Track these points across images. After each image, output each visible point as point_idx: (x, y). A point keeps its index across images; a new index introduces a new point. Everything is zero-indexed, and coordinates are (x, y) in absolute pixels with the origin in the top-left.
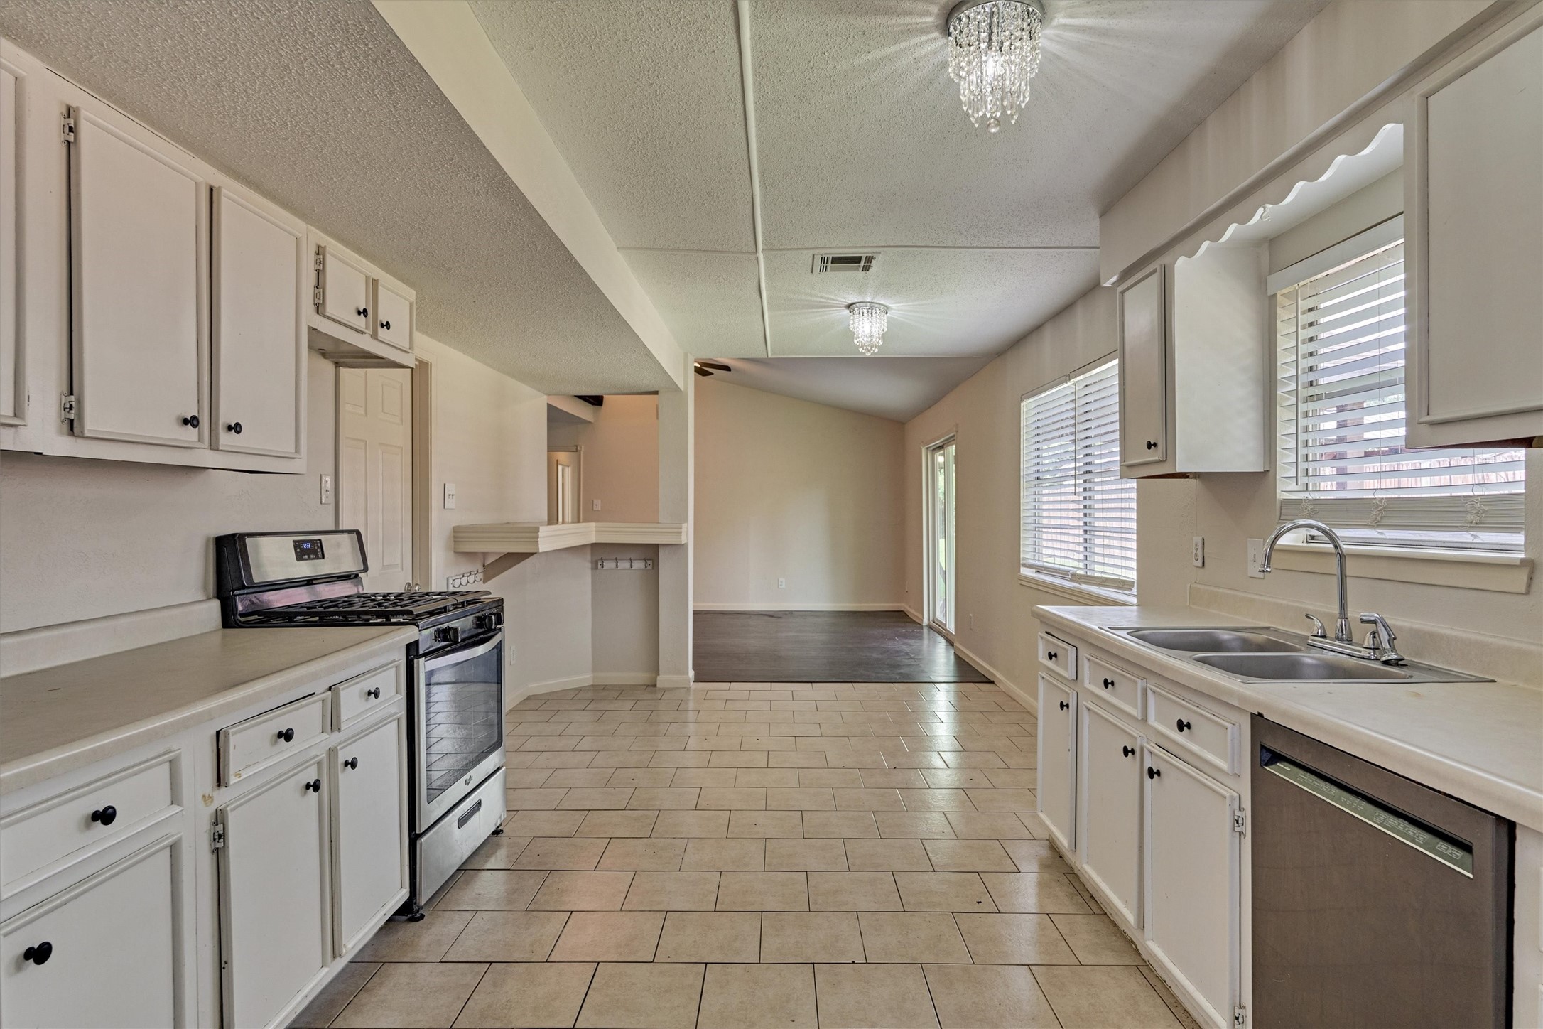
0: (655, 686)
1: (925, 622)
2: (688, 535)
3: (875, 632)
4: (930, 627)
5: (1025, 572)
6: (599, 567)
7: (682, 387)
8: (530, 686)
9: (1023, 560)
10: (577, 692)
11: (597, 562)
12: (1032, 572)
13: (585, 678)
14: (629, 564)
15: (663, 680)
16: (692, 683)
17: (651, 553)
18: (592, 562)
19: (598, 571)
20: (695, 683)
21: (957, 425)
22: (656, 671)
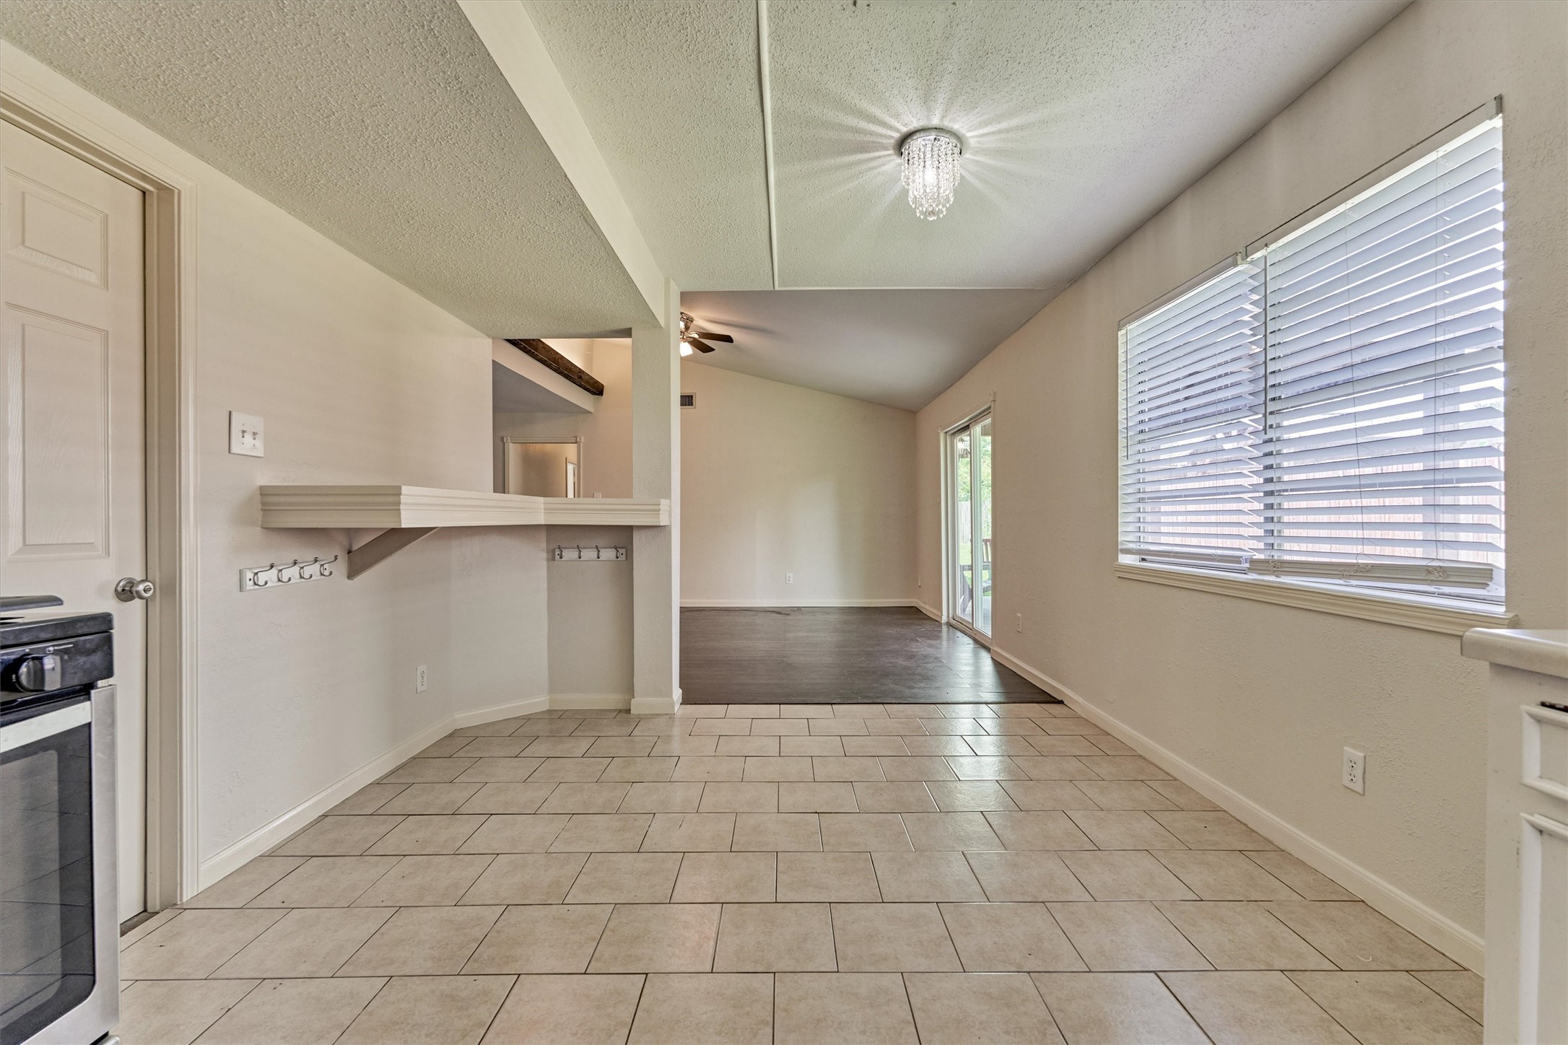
0: (628, 711)
1: (944, 619)
2: (670, 513)
3: (892, 631)
4: (949, 625)
5: (1125, 559)
6: (557, 557)
7: (662, 323)
8: (456, 717)
9: (1122, 544)
10: (524, 721)
11: (554, 551)
12: (1135, 560)
13: (539, 702)
14: (596, 553)
15: (639, 704)
16: (677, 707)
17: (622, 537)
18: (547, 552)
19: (556, 563)
20: (683, 706)
21: (995, 393)
22: (630, 690)
